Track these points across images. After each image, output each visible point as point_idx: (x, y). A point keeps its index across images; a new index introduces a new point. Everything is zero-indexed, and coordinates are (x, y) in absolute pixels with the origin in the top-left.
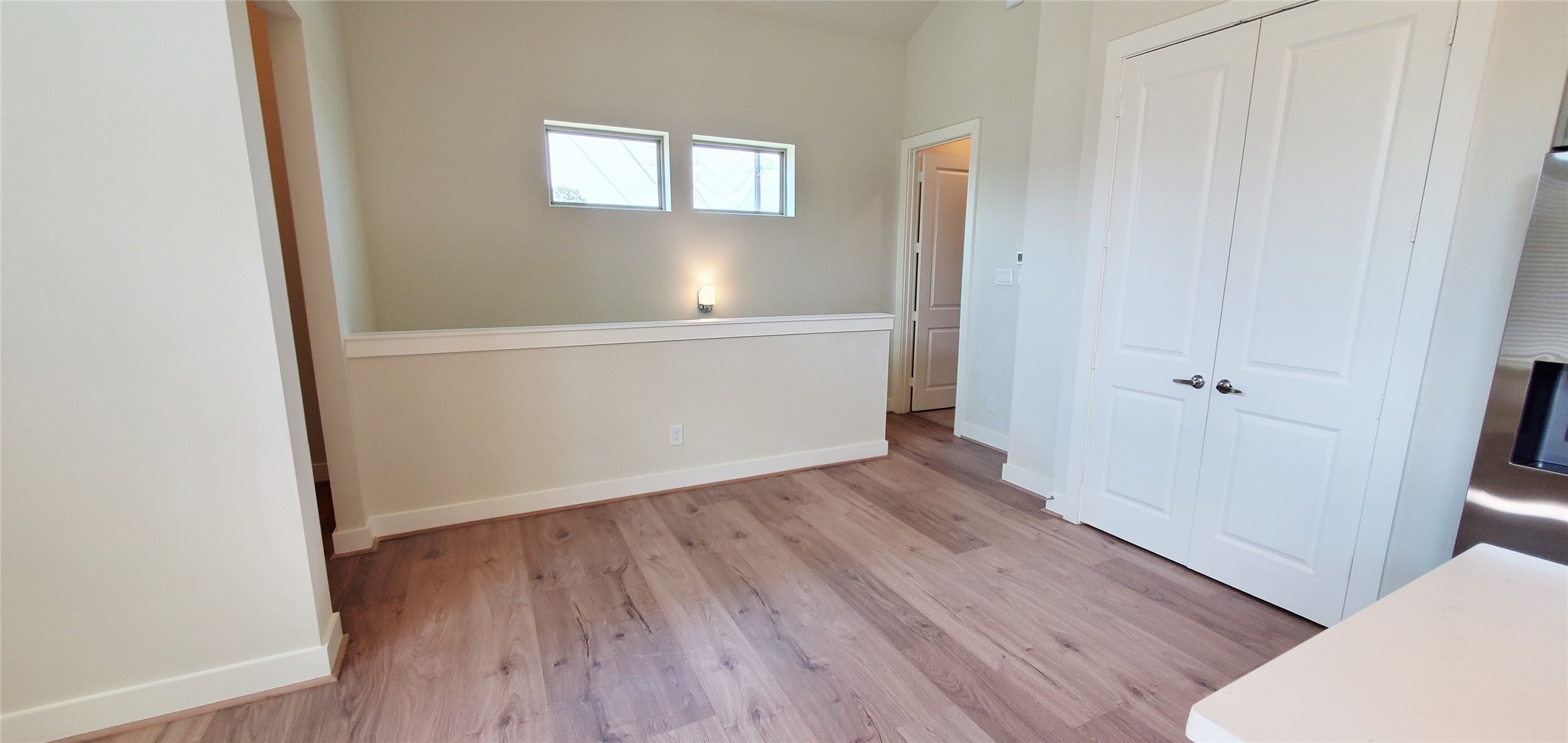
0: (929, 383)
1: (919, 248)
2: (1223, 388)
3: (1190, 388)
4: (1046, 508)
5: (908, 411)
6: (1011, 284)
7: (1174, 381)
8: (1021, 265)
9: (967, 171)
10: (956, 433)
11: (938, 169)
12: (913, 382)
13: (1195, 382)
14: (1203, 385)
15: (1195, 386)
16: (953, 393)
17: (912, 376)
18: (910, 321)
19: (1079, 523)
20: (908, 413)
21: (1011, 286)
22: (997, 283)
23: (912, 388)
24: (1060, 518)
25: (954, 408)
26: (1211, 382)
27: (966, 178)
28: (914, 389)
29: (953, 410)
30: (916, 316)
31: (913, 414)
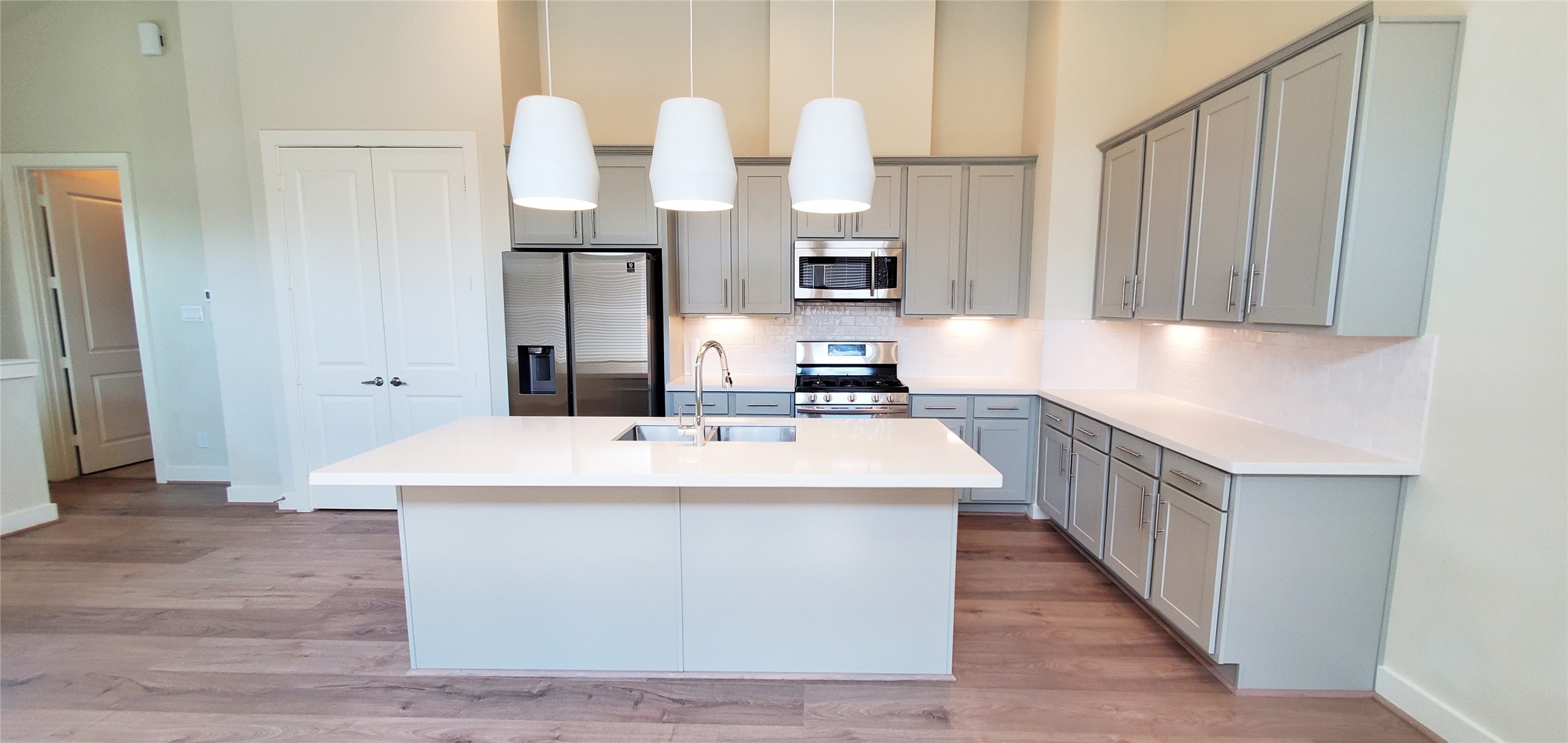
0: (104, 438)
1: (56, 282)
2: (396, 383)
3: (375, 386)
4: (280, 509)
5: (76, 474)
6: (203, 320)
7: (362, 383)
8: (209, 302)
9: (120, 201)
10: (159, 481)
11: (70, 194)
12: (79, 440)
13: (376, 382)
14: (382, 384)
15: (377, 385)
16: (149, 443)
17: (75, 432)
18: (57, 370)
19: (312, 510)
20: (77, 478)
21: (203, 322)
22: (185, 320)
23: (77, 447)
24: (295, 512)
25: (152, 460)
26: (387, 381)
27: (120, 209)
28: (81, 449)
29: (151, 462)
30: (67, 362)
31: (83, 477)
